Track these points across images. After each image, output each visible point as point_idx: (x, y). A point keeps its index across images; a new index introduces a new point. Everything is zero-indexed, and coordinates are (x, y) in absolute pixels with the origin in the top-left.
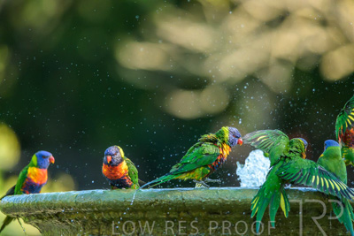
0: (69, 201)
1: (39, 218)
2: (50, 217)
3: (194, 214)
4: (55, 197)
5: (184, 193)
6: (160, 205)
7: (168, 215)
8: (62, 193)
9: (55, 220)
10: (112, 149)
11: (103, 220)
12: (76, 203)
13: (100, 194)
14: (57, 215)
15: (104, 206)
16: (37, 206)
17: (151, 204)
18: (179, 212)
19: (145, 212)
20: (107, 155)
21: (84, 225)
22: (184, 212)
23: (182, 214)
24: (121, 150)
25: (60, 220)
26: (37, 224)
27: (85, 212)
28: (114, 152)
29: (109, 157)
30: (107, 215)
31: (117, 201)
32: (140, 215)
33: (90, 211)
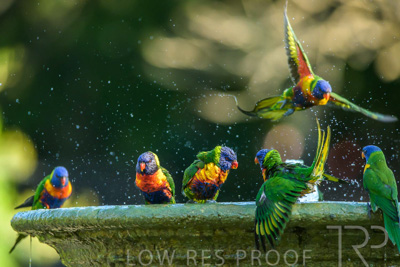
0: (90, 218)
1: (56, 237)
2: (69, 236)
3: (231, 232)
4: (73, 213)
5: (220, 208)
6: (193, 221)
7: (201, 233)
8: (82, 208)
9: (74, 239)
10: (147, 156)
11: (129, 239)
12: (98, 220)
13: (126, 210)
14: (76, 233)
15: (129, 223)
16: (54, 223)
17: (182, 220)
18: (215, 230)
19: (175, 230)
20: (140, 162)
21: (107, 244)
22: (221, 229)
23: (218, 232)
24: (156, 157)
25: (80, 239)
26: (54, 243)
27: (108, 230)
28: (148, 159)
29: (143, 165)
30: (133, 233)
31: (144, 217)
32: (171, 233)
33: (113, 229)
